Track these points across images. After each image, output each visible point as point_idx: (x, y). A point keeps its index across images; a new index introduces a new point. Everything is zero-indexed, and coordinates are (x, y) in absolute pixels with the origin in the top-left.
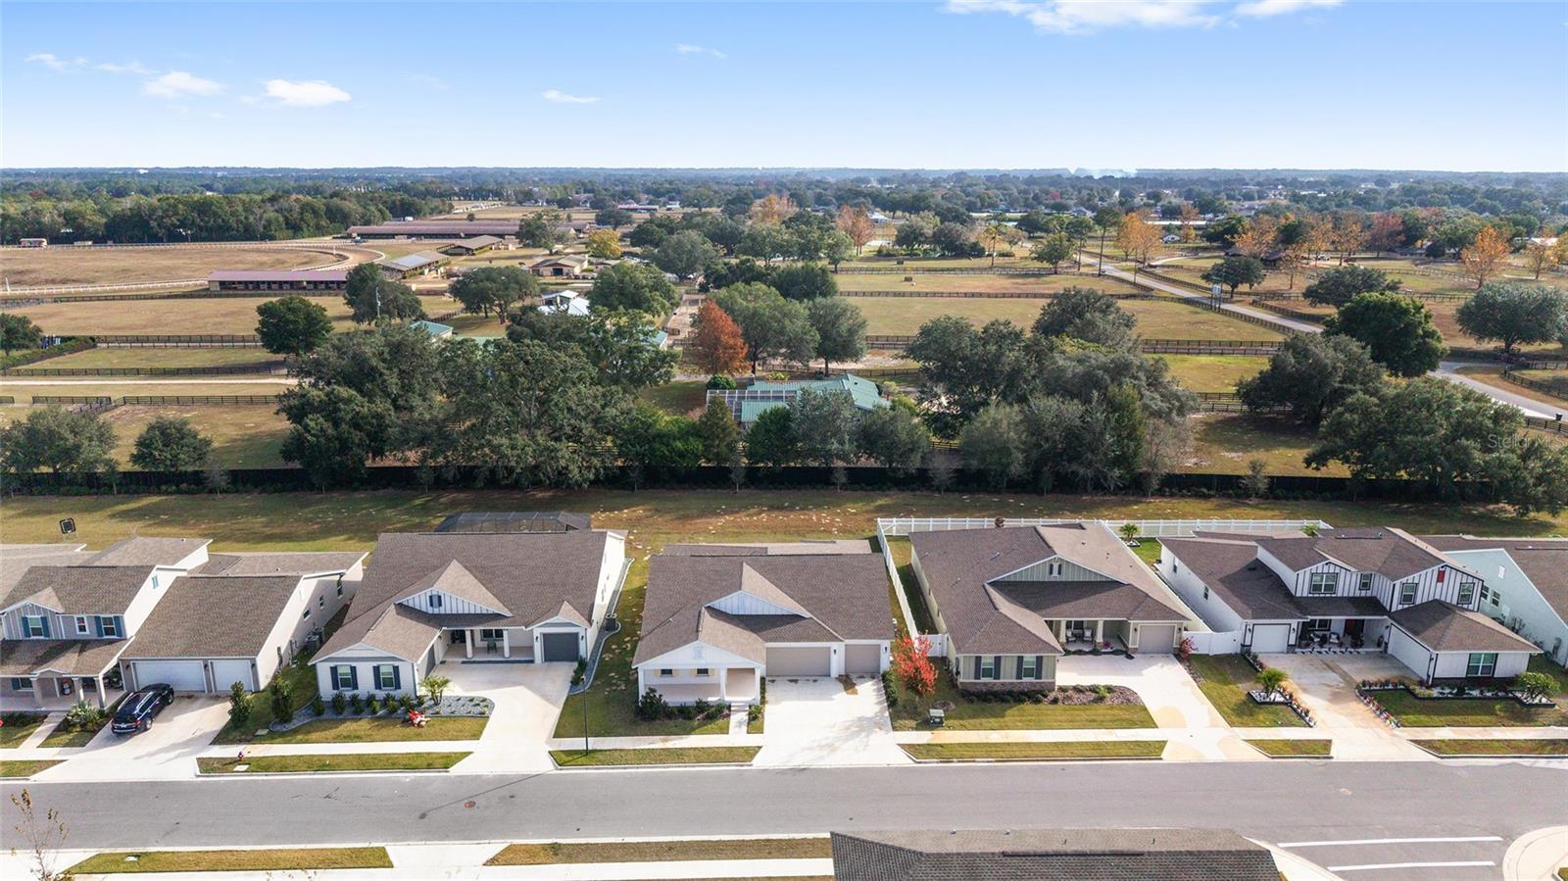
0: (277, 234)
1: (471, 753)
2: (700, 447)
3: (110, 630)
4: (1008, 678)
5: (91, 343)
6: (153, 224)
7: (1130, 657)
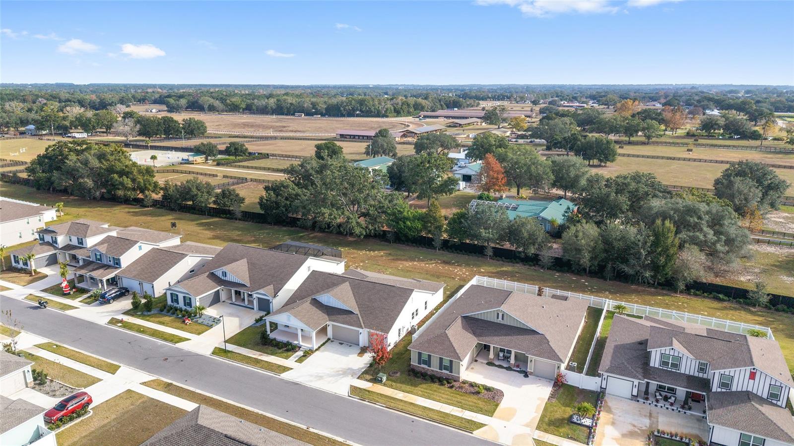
0: (389, 115)
1: (190, 340)
2: (420, 226)
3: (117, 263)
4: (434, 368)
5: (266, 156)
6: (342, 109)
7: (526, 376)
